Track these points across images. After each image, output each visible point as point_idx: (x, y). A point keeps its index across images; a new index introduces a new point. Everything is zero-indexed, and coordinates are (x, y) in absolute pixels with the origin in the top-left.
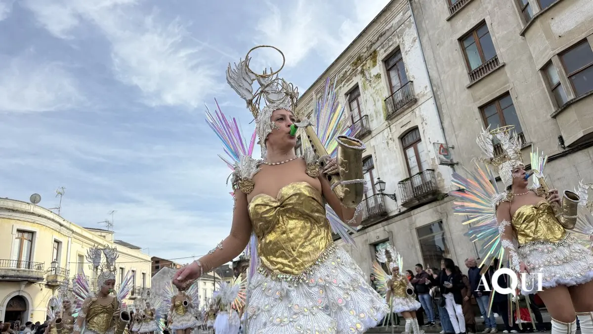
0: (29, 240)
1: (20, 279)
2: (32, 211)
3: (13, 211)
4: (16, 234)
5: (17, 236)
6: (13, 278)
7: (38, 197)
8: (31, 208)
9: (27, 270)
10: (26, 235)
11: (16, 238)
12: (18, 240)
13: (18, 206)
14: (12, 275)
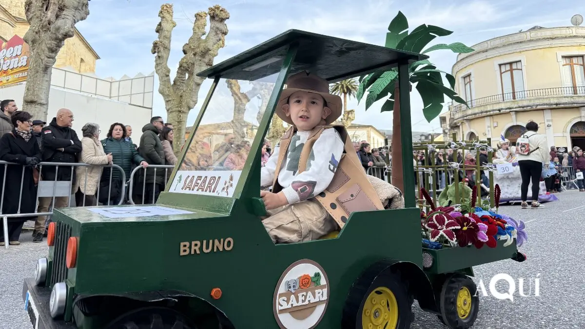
0: (581, 65)
1: (575, 105)
2: (574, 34)
3: (552, 39)
4: (564, 61)
5: (565, 63)
6: (568, 105)
7: (579, 17)
8: (574, 31)
9: (573, 95)
10: (575, 60)
11: (563, 65)
12: (568, 67)
13: (557, 33)
14: (565, 102)
